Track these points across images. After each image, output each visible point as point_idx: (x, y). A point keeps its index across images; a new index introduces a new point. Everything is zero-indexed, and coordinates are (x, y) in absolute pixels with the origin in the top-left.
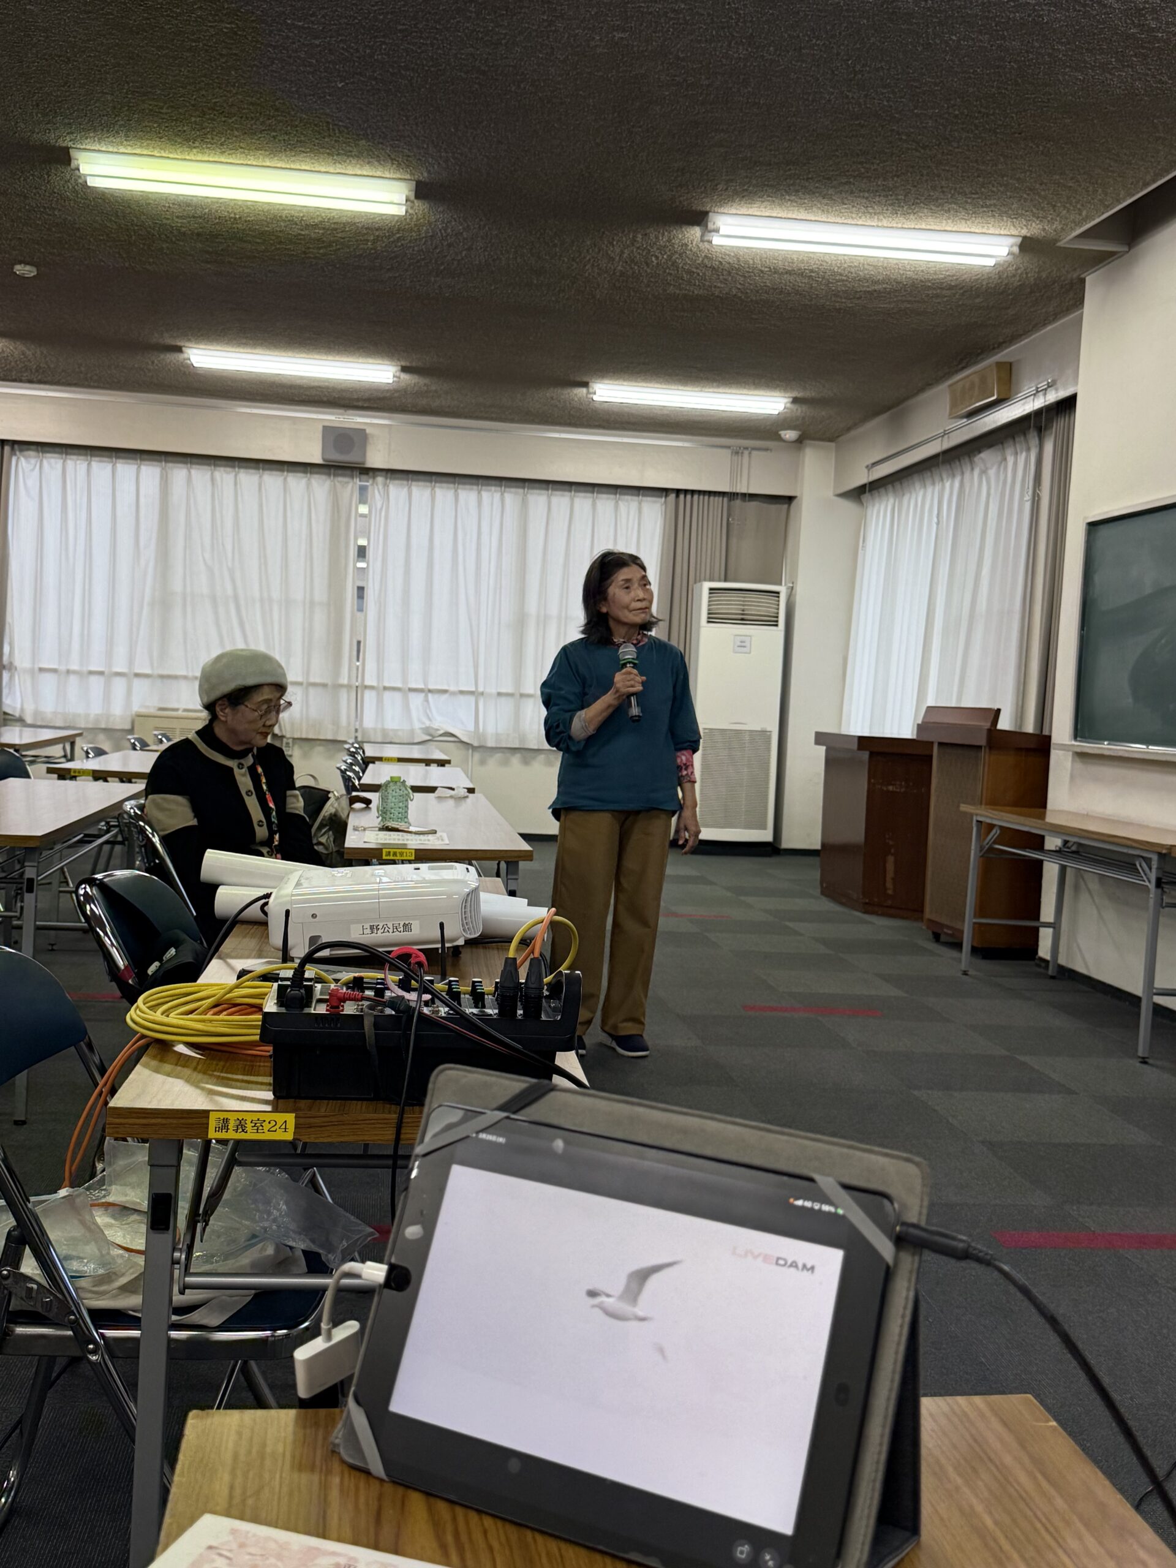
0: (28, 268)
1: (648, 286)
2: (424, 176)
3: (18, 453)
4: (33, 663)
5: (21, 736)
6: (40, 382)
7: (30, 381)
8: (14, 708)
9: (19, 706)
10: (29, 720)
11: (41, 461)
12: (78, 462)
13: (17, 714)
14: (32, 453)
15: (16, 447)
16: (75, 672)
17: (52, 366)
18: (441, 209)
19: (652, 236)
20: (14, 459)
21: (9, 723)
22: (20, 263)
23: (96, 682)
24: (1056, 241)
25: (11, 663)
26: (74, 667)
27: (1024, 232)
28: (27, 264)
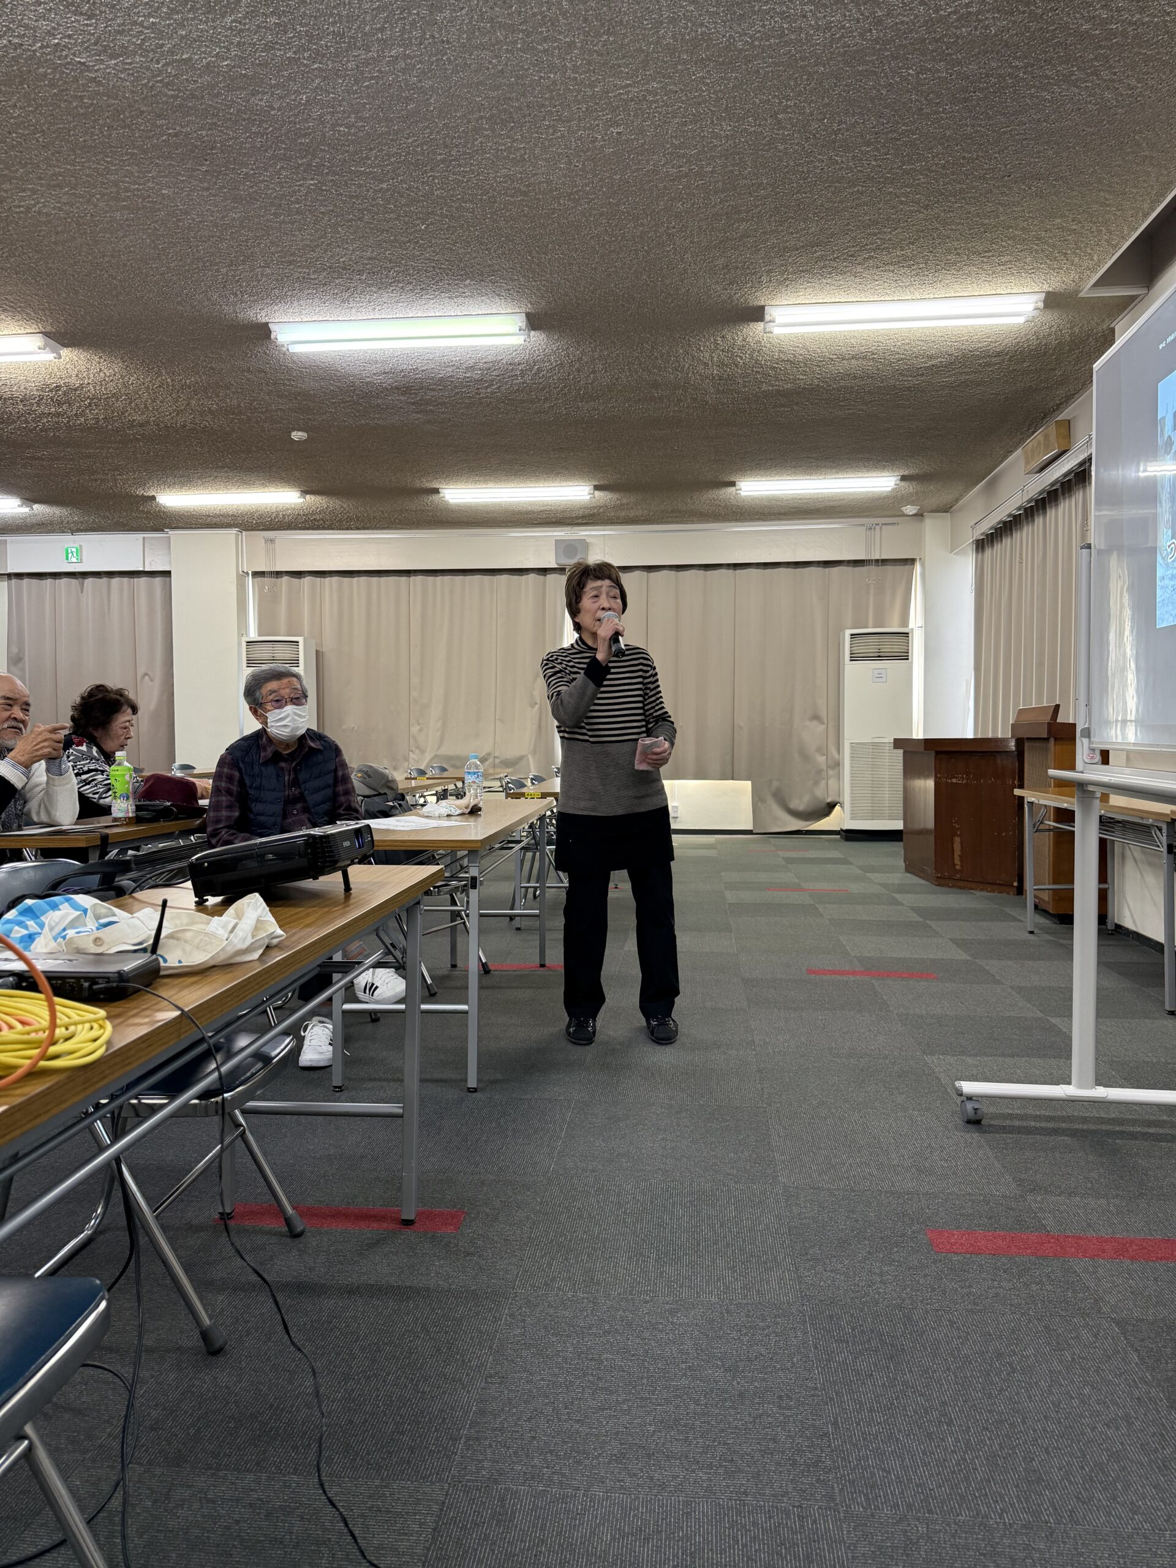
0: (300, 433)
1: (745, 387)
2: (529, 308)
18: (556, 337)
19: (729, 337)
22: (294, 430)
24: (1078, 292)
27: (1046, 288)
28: (298, 430)
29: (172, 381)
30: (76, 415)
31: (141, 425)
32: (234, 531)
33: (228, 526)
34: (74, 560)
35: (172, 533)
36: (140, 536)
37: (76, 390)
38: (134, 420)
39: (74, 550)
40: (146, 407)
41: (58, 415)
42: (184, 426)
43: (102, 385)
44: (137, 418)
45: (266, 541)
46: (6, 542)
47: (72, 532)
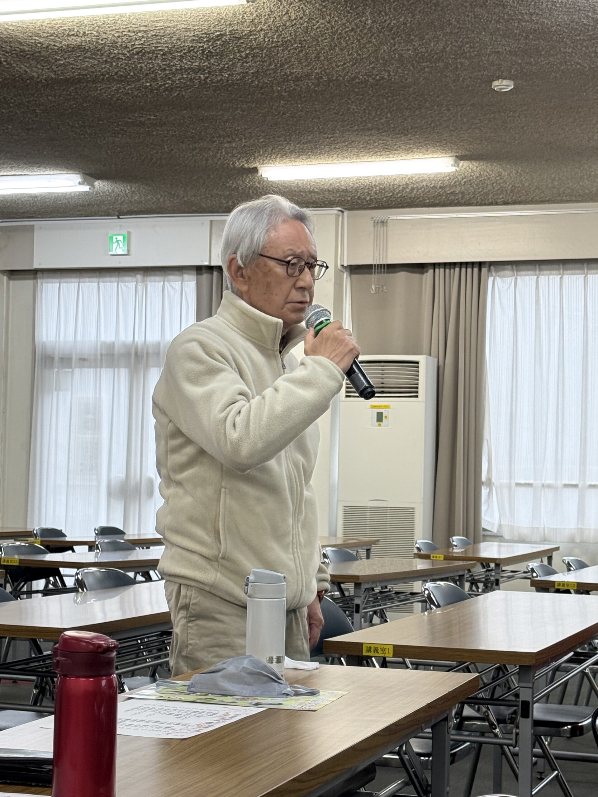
0: (505, 82)
3: (494, 274)
4: (510, 478)
5: (499, 552)
6: (515, 203)
7: (506, 203)
8: (493, 524)
9: (497, 523)
10: (507, 537)
11: (516, 279)
12: (551, 277)
13: (495, 530)
14: (508, 273)
15: (492, 268)
16: (549, 486)
17: (526, 184)
20: (491, 279)
21: (488, 538)
22: (498, 78)
23: (571, 496)
25: (489, 480)
26: (550, 481)
28: (505, 79)
29: (373, 22)
30: (221, 70)
31: (297, 79)
32: (335, 211)
33: (330, 204)
34: (120, 252)
36: (206, 219)
37: (239, 38)
38: (291, 73)
39: (120, 238)
40: (318, 57)
41: (200, 69)
42: (353, 79)
43: (277, 31)
44: (298, 71)
45: (376, 223)
46: (32, 228)
47: (120, 214)
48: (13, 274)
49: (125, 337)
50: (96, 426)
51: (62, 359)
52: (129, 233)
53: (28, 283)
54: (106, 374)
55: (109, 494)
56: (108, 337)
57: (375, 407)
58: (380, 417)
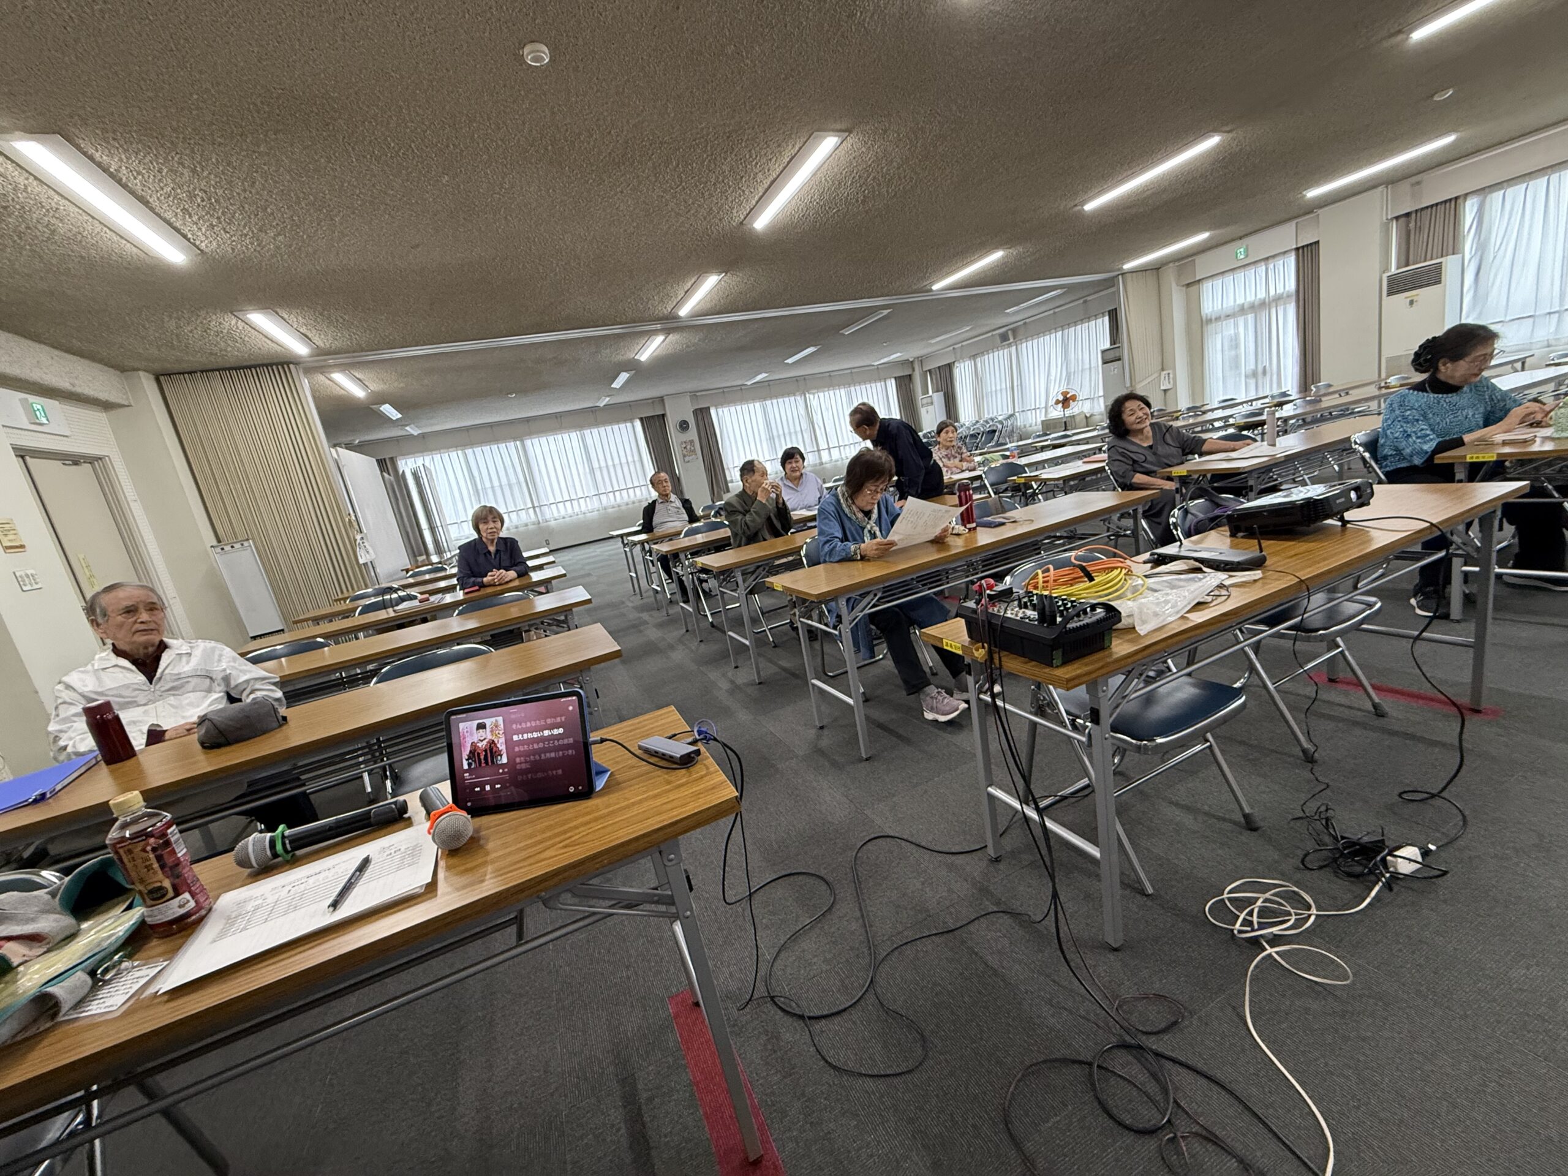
32: (1380, 189)
33: (1375, 187)
34: (1242, 257)
35: (1320, 211)
36: (1294, 223)
39: (1242, 250)
40: (1292, 140)
45: (1412, 185)
46: (1194, 260)
47: (1240, 238)
48: (1188, 285)
49: (1251, 298)
50: (1237, 346)
51: (1216, 319)
52: (1247, 246)
53: (1197, 286)
54: (1241, 321)
55: (1246, 377)
56: (1240, 301)
57: (1406, 298)
58: (1411, 303)
